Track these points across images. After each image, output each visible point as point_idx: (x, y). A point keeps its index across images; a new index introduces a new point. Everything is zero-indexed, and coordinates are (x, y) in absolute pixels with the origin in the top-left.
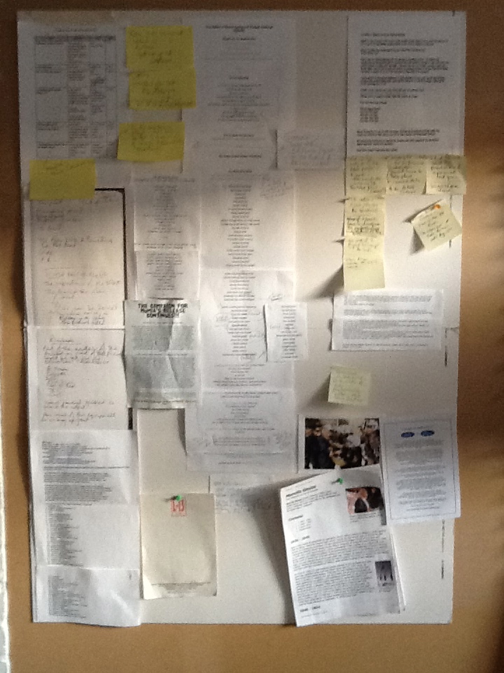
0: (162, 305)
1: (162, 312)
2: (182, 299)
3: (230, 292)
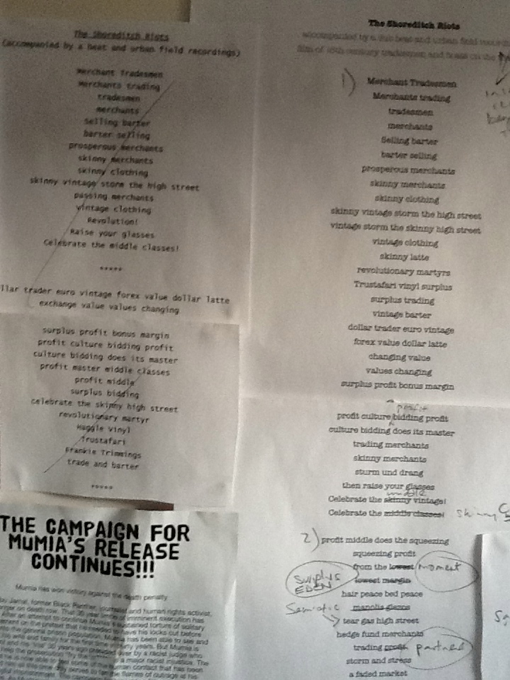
0: (89, 525)
1: (90, 552)
2: (170, 507)
3: (352, 486)
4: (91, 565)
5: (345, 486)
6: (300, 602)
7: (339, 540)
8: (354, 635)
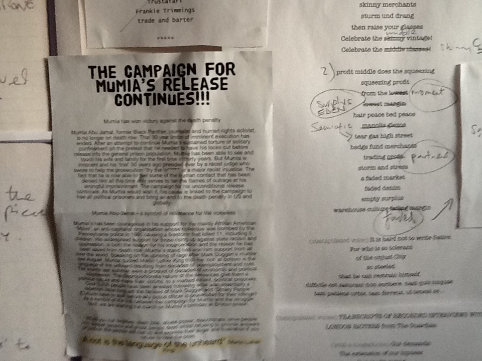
0: (157, 68)
1: (159, 89)
2: (219, 49)
3: (359, 28)
4: (161, 99)
5: (354, 28)
6: (322, 122)
7: (349, 72)
8: (363, 148)
